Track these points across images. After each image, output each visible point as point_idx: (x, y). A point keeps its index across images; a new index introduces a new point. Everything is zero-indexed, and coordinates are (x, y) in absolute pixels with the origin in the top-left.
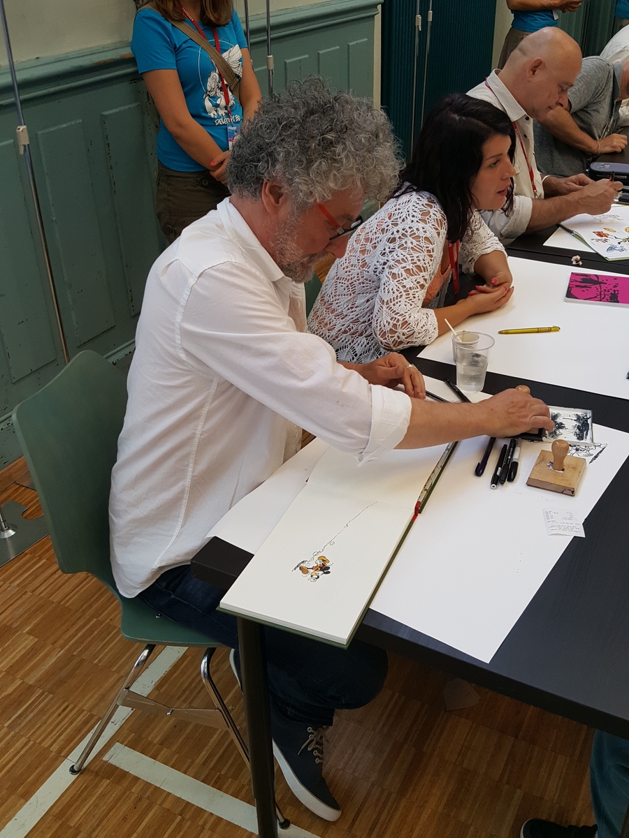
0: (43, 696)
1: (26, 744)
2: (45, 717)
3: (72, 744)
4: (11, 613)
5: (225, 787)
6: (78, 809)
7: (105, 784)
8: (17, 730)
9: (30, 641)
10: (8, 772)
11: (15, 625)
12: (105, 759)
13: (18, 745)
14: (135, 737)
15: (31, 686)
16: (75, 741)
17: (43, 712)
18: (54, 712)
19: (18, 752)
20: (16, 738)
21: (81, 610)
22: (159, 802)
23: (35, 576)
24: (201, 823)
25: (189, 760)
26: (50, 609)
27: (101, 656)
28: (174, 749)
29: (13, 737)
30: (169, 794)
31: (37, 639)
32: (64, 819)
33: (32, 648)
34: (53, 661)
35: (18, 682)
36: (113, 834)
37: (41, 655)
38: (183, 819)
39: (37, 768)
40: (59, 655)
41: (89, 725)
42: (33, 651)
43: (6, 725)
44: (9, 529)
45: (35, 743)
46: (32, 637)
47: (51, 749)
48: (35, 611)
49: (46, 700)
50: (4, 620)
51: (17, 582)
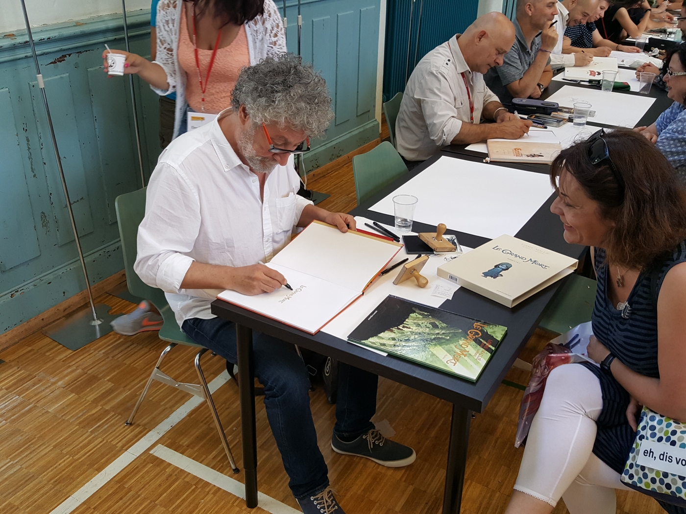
0: (115, 416)
1: (101, 442)
2: (115, 428)
3: (130, 444)
4: (98, 368)
5: (225, 471)
6: (130, 479)
7: (150, 466)
8: (96, 434)
9: (110, 385)
10: (89, 456)
11: (100, 376)
12: (151, 452)
13: (96, 442)
14: (173, 440)
15: (107, 410)
16: (133, 442)
17: (113, 425)
18: (121, 426)
19: (96, 446)
20: (96, 438)
22: (183, 477)
23: (115, 348)
24: (207, 490)
25: (204, 456)
26: (124, 367)
27: (154, 396)
28: (196, 449)
29: (93, 437)
30: (189, 473)
31: (113, 384)
32: (121, 483)
33: (110, 389)
34: (123, 397)
35: (99, 408)
36: (152, 493)
37: (115, 394)
38: (196, 487)
39: (107, 455)
40: (127, 394)
41: (142, 434)
42: (110, 391)
43: (89, 431)
44: (99, 319)
45: (107, 441)
46: (110, 383)
47: (117, 445)
48: (114, 369)
49: (116, 419)
50: (92, 373)
51: (103, 351)
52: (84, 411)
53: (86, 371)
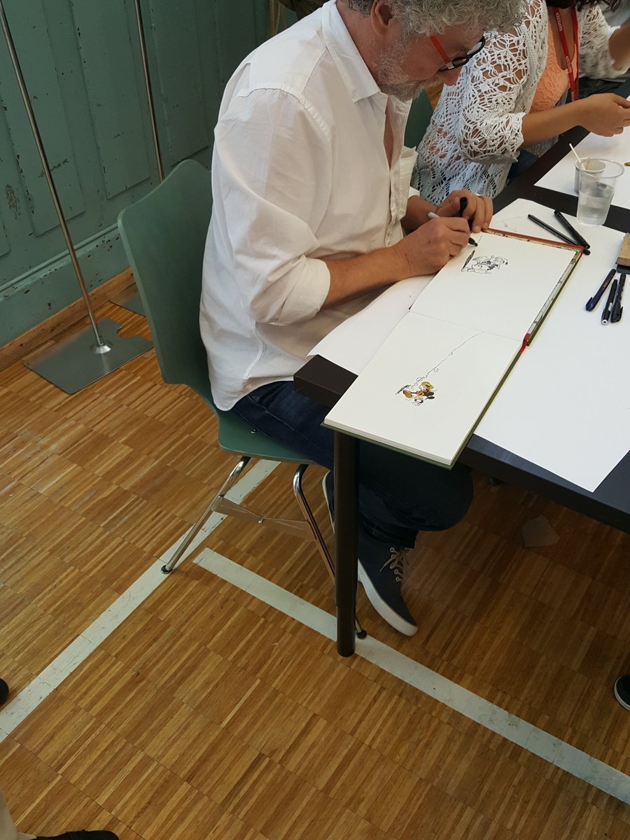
0: (138, 501)
1: (120, 544)
2: (139, 521)
3: (164, 547)
4: (108, 423)
5: (307, 595)
6: (168, 605)
7: (194, 585)
8: (112, 530)
9: (126, 450)
10: (103, 567)
11: (112, 435)
12: (195, 561)
13: (113, 544)
14: (224, 543)
15: (126, 491)
16: (167, 544)
17: (137, 515)
18: (147, 517)
19: (113, 551)
20: (111, 537)
21: (175, 426)
22: (244, 604)
23: (131, 390)
24: (283, 626)
25: (274, 569)
26: (144, 423)
27: (193, 469)
28: (260, 557)
29: (109, 536)
30: (254, 597)
31: (132, 449)
32: (154, 613)
33: (128, 457)
34: (148, 470)
35: (114, 487)
36: (201, 630)
37: (136, 464)
38: (266, 621)
39: (130, 566)
40: (153, 465)
41: (180, 530)
42: (129, 460)
43: (102, 525)
44: (104, 345)
45: (129, 543)
46: (127, 447)
47: (145, 549)
48: (131, 424)
49: (141, 505)
50: (100, 430)
51: (113, 396)
52: (93, 493)
53: (90, 427)
